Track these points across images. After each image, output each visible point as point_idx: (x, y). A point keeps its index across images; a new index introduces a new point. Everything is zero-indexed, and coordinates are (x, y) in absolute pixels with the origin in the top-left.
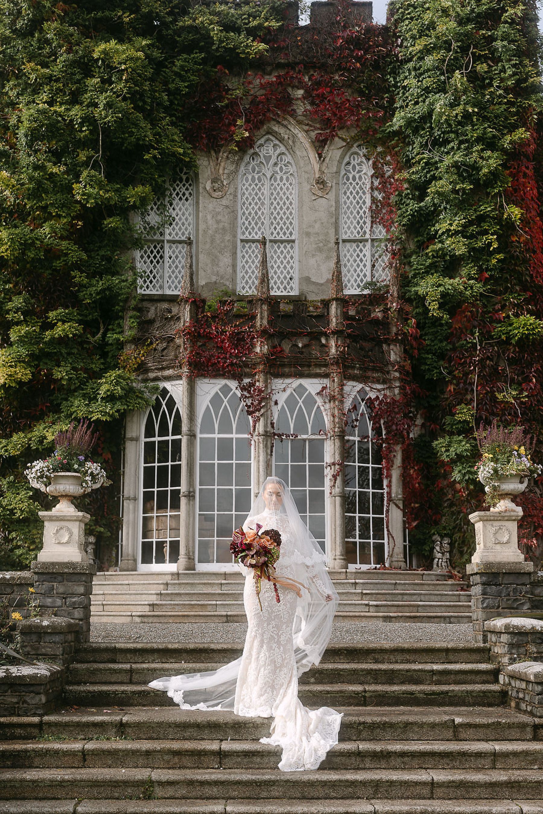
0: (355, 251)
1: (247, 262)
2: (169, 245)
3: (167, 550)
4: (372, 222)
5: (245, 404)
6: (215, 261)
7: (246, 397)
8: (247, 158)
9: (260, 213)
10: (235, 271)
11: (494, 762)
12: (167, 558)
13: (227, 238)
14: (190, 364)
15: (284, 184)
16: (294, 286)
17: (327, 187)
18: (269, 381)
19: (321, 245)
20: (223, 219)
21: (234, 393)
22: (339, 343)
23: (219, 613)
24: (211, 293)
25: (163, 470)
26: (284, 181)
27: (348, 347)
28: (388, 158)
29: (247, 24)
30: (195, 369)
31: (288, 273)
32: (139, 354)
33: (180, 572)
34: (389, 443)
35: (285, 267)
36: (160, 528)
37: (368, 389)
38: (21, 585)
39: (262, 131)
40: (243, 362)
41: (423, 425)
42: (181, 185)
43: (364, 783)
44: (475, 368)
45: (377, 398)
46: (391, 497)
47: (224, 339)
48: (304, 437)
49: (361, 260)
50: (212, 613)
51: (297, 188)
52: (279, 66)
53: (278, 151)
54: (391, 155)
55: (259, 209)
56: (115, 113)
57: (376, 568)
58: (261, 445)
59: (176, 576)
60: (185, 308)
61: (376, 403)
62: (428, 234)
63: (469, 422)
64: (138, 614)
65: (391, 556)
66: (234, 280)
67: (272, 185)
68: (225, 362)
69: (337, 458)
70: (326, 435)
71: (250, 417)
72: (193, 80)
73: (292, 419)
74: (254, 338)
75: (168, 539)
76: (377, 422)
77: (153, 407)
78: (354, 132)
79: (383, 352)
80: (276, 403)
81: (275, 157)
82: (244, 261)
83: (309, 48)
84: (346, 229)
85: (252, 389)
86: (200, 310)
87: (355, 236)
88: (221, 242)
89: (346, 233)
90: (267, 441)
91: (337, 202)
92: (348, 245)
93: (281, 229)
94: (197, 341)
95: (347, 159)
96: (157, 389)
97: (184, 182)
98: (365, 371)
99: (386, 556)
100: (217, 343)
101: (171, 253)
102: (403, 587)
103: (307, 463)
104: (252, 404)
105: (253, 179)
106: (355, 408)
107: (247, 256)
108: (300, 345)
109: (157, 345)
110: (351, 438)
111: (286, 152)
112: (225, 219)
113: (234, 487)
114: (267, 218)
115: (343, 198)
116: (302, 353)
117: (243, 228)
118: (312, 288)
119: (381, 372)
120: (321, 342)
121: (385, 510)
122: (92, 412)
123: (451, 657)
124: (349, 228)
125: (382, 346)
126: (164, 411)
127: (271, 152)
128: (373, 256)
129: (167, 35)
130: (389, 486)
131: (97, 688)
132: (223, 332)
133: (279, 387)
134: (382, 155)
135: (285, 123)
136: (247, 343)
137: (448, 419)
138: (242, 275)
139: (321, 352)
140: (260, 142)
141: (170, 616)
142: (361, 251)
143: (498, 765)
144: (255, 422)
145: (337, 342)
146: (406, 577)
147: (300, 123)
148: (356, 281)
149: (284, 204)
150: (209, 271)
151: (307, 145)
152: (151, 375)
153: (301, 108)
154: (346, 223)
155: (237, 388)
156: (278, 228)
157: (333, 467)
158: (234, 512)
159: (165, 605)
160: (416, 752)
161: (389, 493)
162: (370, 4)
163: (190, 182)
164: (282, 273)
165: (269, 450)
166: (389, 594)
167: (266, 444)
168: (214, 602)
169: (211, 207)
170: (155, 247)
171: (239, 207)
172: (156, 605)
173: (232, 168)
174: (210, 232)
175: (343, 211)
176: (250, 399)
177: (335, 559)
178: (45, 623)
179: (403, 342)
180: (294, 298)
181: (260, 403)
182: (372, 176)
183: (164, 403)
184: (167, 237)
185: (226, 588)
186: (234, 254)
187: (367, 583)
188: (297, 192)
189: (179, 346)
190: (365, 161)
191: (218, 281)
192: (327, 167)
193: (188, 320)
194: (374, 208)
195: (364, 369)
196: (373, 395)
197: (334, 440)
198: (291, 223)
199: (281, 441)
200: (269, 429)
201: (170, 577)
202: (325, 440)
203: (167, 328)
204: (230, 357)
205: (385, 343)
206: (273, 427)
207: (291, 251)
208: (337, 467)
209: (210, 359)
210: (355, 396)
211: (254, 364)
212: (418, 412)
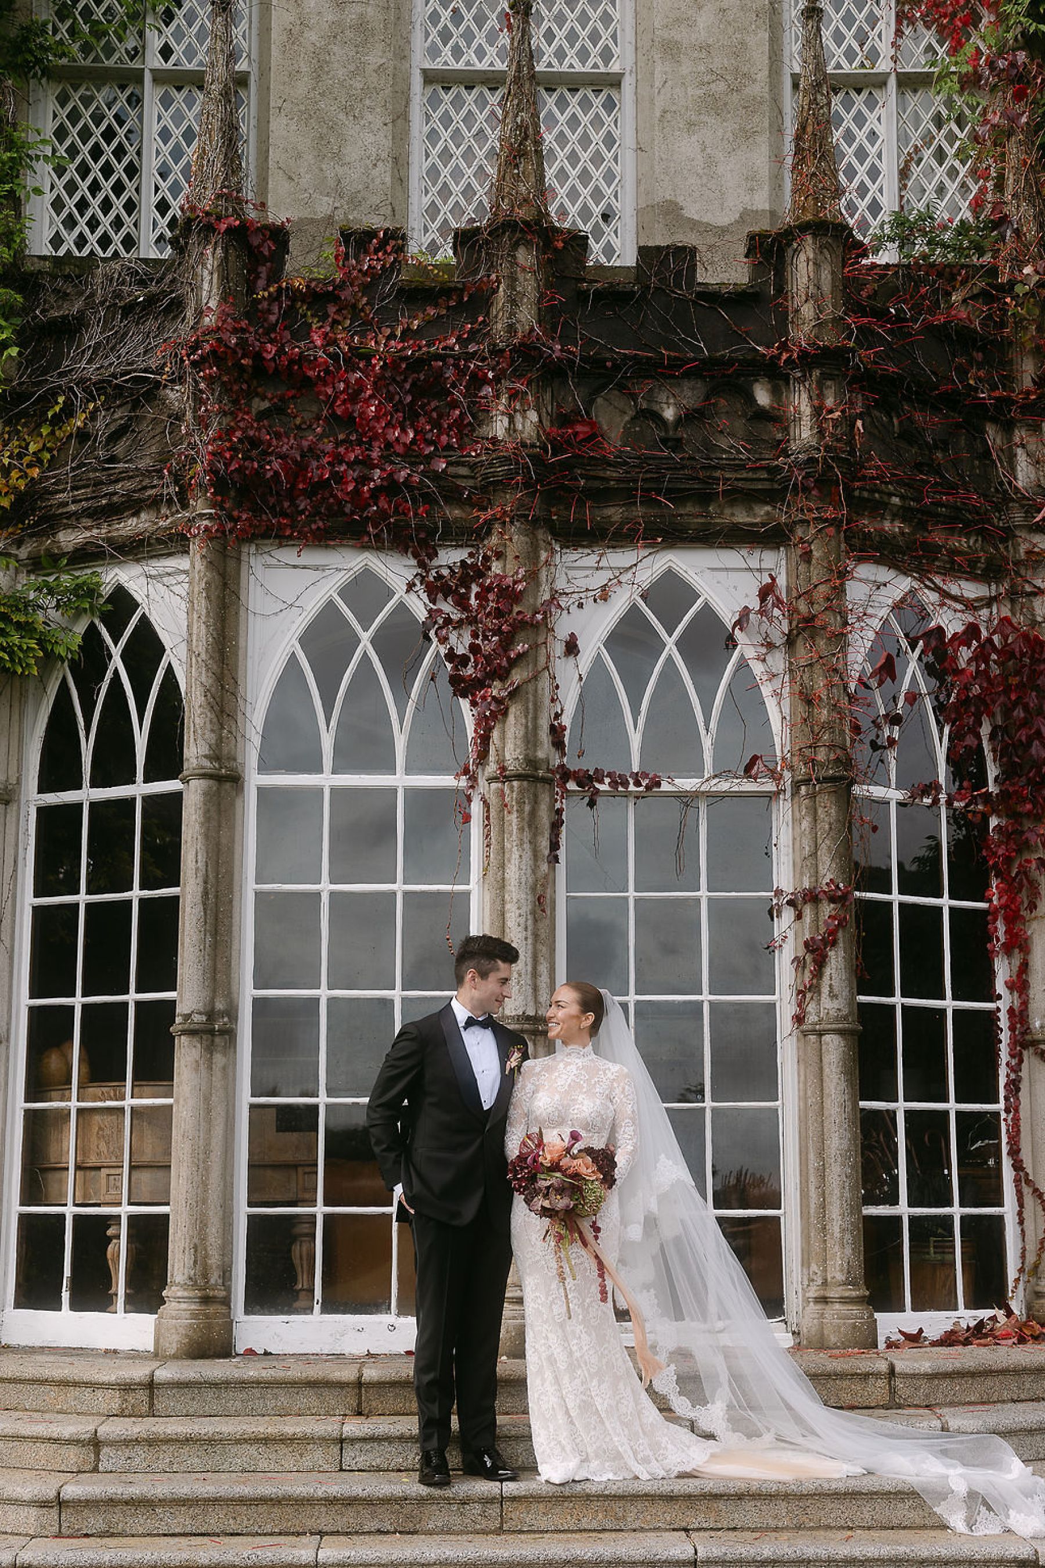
0: (837, 119)
1: (446, 155)
2: (160, 91)
3: (118, 1254)
4: (900, 18)
5: (443, 651)
6: (328, 142)
7: (448, 621)
10: (401, 181)
12: (120, 1286)
13: (374, 59)
14: (220, 484)
16: (616, 242)
18: (544, 555)
19: (721, 86)
21: (402, 607)
22: (830, 402)
24: (312, 256)
25: (108, 923)
27: (865, 416)
30: (239, 505)
31: (597, 195)
32: (20, 456)
33: (166, 1369)
34: (1014, 816)
35: (585, 177)
36: (93, 1160)
37: (933, 597)
40: (436, 477)
45: (972, 630)
46: (1027, 1030)
47: (361, 387)
48: (688, 784)
49: (861, 154)
57: (974, 1325)
58: (513, 818)
59: (142, 1395)
61: (965, 654)
65: (1030, 1271)
66: (397, 214)
68: (365, 479)
69: (828, 872)
70: (775, 776)
71: (464, 703)
73: (636, 713)
74: (486, 381)
75: (125, 1210)
76: (967, 731)
77: (74, 667)
80: (572, 648)
82: (434, 153)
85: (475, 589)
86: (263, 270)
87: (838, 67)
88: (353, 74)
90: (535, 802)
93: (572, 37)
94: (250, 394)
96: (90, 591)
98: (923, 525)
99: (1012, 1273)
100: (330, 401)
101: (167, 121)
103: (703, 893)
104: (474, 648)
106: (888, 670)
107: (445, 134)
108: (669, 414)
109: (93, 415)
110: (878, 792)
113: (396, 994)
116: (677, 445)
117: (434, 32)
119: (982, 533)
120: (751, 399)
121: (1002, 1081)
125: (983, 431)
126: (116, 682)
128: (903, 138)
130: (1019, 986)
132: (359, 356)
133: (583, 583)
136: (455, 404)
138: (426, 200)
139: (752, 440)
142: (860, 120)
144: (486, 726)
145: (821, 396)
150: (306, 180)
152: (69, 539)
155: (411, 586)
156: (560, 34)
157: (808, 911)
161: (1018, 1015)
164: (573, 195)
165: (545, 838)
167: (533, 813)
168: (308, 1552)
170: (110, 100)
174: (312, 36)
176: (468, 631)
177: (823, 1300)
181: (507, 642)
183: (116, 651)
184: (155, 62)
186: (400, 118)
189: (179, 417)
191: (339, 215)
193: (213, 304)
195: (919, 516)
196: (949, 622)
197: (812, 796)
198: (606, 18)
199: (592, 804)
200: (544, 751)
201: (113, 1401)
202: (771, 797)
203: (132, 349)
204: (385, 458)
205: (994, 420)
206: (558, 744)
207: (608, 120)
208: (827, 909)
209: (302, 467)
210: (886, 622)
211: (484, 489)
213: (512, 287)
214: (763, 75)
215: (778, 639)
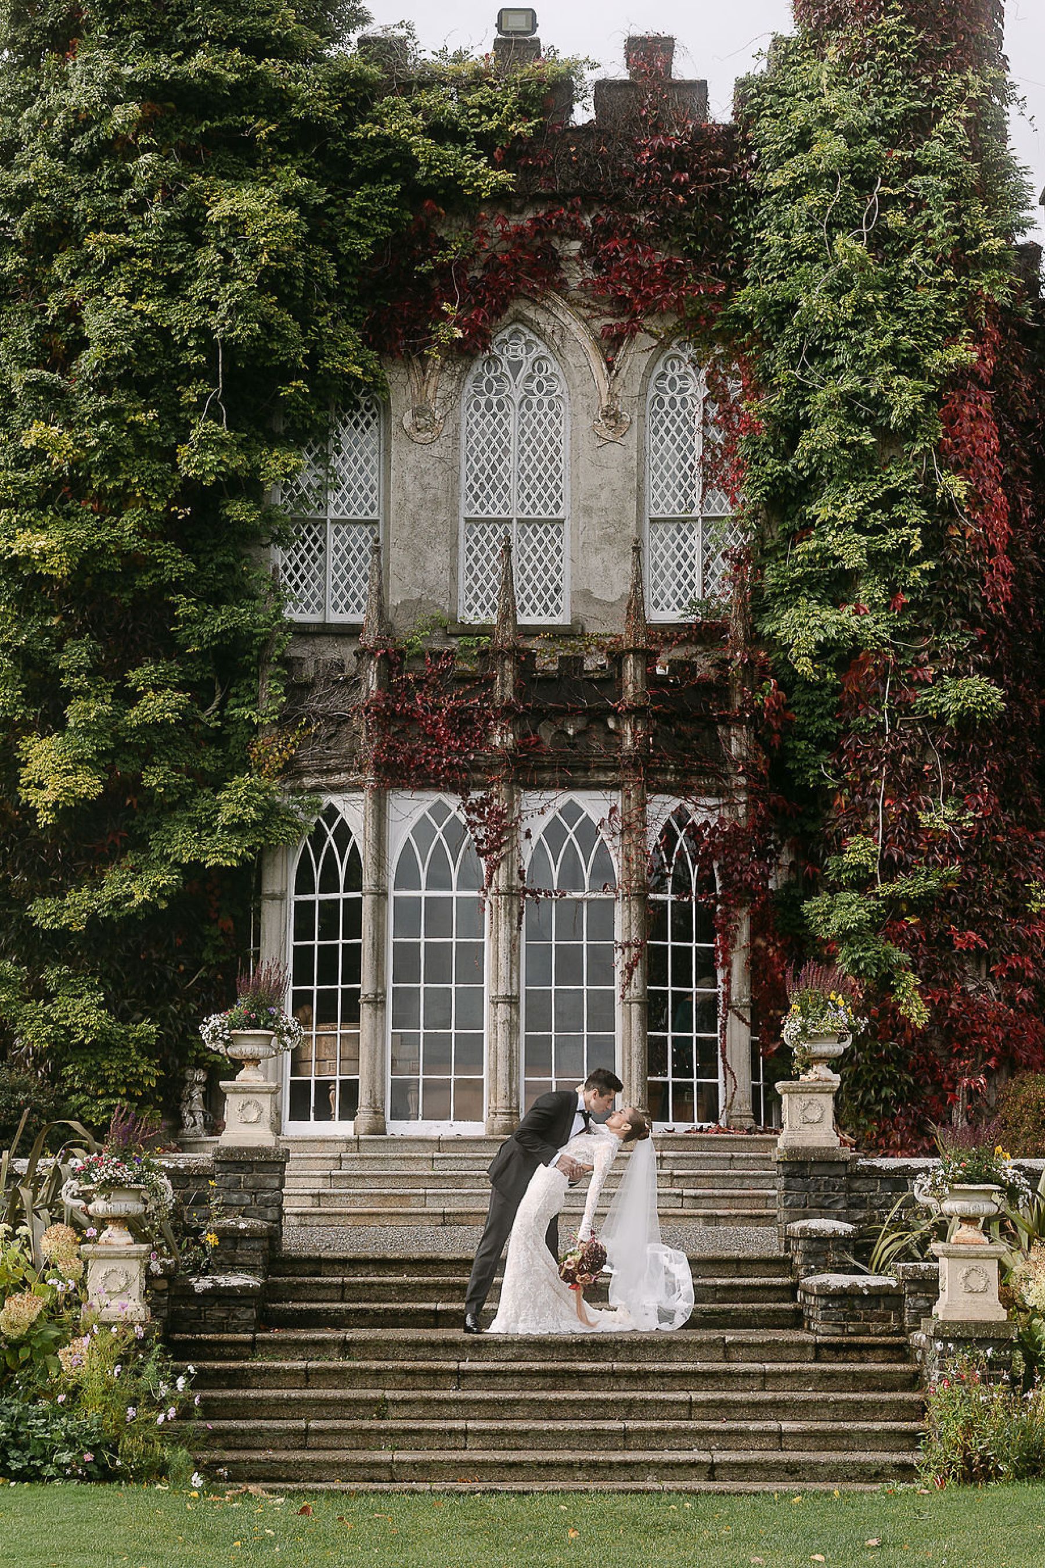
0: (673, 538)
1: (476, 559)
2: (334, 527)
3: (335, 1096)
4: (705, 485)
5: (473, 837)
6: (418, 560)
7: (475, 824)
8: (477, 367)
9: (500, 468)
10: (454, 579)
11: (764, 1383)
12: (336, 1110)
13: (441, 517)
14: (377, 767)
15: (546, 415)
16: (561, 604)
17: (622, 422)
18: (516, 796)
19: (613, 530)
20: (434, 484)
21: (455, 816)
22: (639, 729)
23: (431, 1210)
24: (412, 620)
25: (328, 954)
26: (546, 408)
27: (655, 735)
28: (735, 366)
29: (477, 125)
30: (385, 775)
31: (552, 580)
32: (286, 744)
33: (362, 1137)
34: (727, 905)
35: (546, 570)
36: (323, 1057)
37: (690, 807)
38: (198, 1176)
39: (505, 318)
40: (470, 761)
41: (792, 866)
42: (357, 416)
43: (616, 1403)
44: (881, 768)
45: (707, 824)
46: (730, 1001)
47: (437, 722)
48: (578, 895)
49: (685, 557)
50: (420, 1210)
51: (569, 423)
52: (537, 199)
53: (534, 354)
54: (739, 362)
55: (500, 460)
56: (248, 322)
57: (701, 1130)
58: (502, 911)
59: (355, 1145)
60: (369, 667)
61: (705, 833)
62: (801, 519)
63: (867, 867)
64: (295, 1210)
65: (729, 1107)
66: (452, 597)
67: (523, 415)
68: (439, 763)
69: (635, 935)
70: (616, 892)
71: (482, 860)
72: (382, 233)
73: (556, 864)
74: (490, 719)
75: (338, 1078)
76: (707, 867)
77: (310, 838)
78: (671, 322)
79: (718, 739)
80: (528, 835)
81: (529, 365)
82: (471, 558)
83: (591, 166)
84: (657, 498)
85: (487, 810)
86: (395, 670)
87: (674, 512)
88: (431, 525)
89: (657, 505)
90: (512, 904)
91: (641, 449)
92: (661, 527)
93: (540, 497)
94: (391, 725)
95: (659, 369)
96: (318, 805)
97: (363, 410)
98: (685, 776)
99: (721, 1108)
100: (424, 728)
101: (338, 542)
102: (744, 1164)
103: (585, 942)
104: (486, 837)
105: (489, 405)
107: (476, 549)
108: (571, 732)
109: (319, 728)
110: (660, 897)
111: (550, 356)
112: (437, 482)
113: (453, 986)
114: (514, 477)
115: (652, 441)
116: (574, 746)
117: (471, 496)
118: (594, 610)
119: (714, 776)
120: (607, 725)
121: (719, 1024)
122: (207, 853)
123: (743, 1270)
124: (662, 496)
125: (716, 730)
126: (330, 847)
127: (522, 355)
128: (706, 548)
129: (335, 151)
130: (727, 981)
131: (305, 1306)
132: (436, 709)
133: (533, 806)
134: (726, 359)
135: (547, 304)
136: (478, 729)
137: (832, 862)
138: (467, 583)
139: (607, 744)
140: (500, 337)
141: (349, 1214)
142: (685, 538)
143: (768, 1387)
144: (491, 870)
145: (635, 727)
146: (752, 1145)
147: (573, 303)
148: (675, 594)
149: (545, 451)
150: (408, 580)
151: (588, 346)
152: (309, 782)
153: (575, 277)
154: (656, 486)
155: (459, 808)
156: (534, 496)
157: (627, 951)
158: (453, 1030)
159: (340, 1195)
160: (676, 1372)
161: (727, 995)
162: (703, 84)
163: (374, 410)
164: (540, 579)
165: (516, 918)
166: (718, 1176)
167: (511, 909)
168: (422, 1191)
169: (411, 459)
170: (309, 531)
171: (464, 457)
172: (324, 1195)
173: (451, 387)
174: (411, 506)
175: (652, 464)
176: (483, 828)
178: (242, 1226)
179: (751, 722)
180: (562, 631)
181: (500, 835)
182: (705, 401)
183: (330, 833)
184: (332, 514)
185: (441, 1167)
186: (454, 546)
187: (682, 1158)
188: (568, 430)
189: (358, 734)
190: (691, 371)
191: (424, 598)
192: (624, 386)
193: (374, 688)
194: (708, 457)
195: (683, 773)
196: (698, 819)
197: (629, 902)
198: (557, 487)
199: (536, 904)
200: (516, 882)
201: (343, 1147)
202: (614, 901)
203: (337, 699)
204: (448, 754)
205: (721, 725)
206: (522, 878)
207: (558, 540)
208: (634, 950)
209: (412, 758)
210: (667, 821)
211: (489, 767)
212: (783, 842)
213: (502, 678)
214: (633, 524)
215: (617, 832)
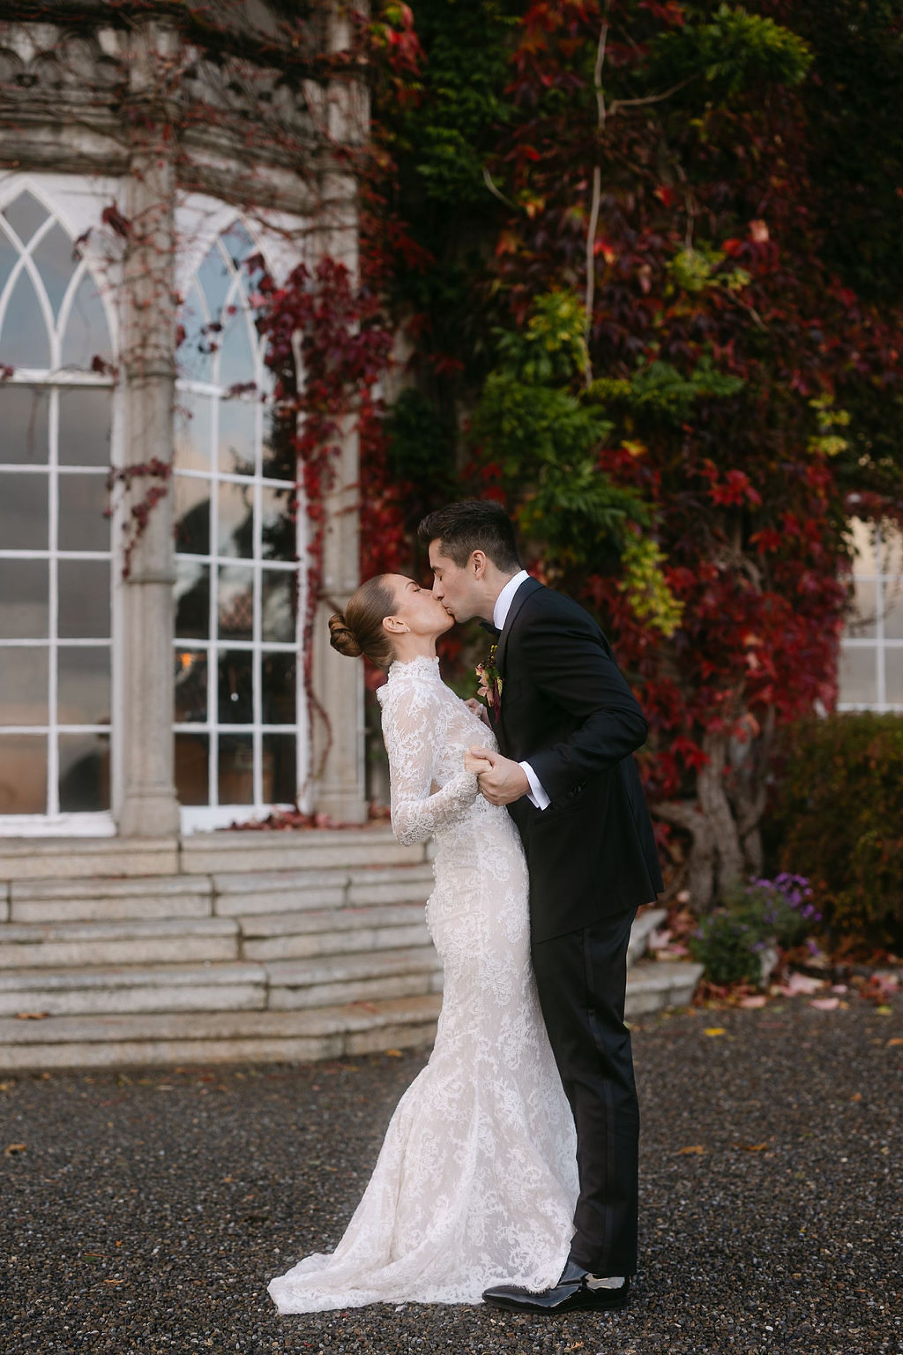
22: (163, 51)
34: (317, 411)
37: (253, 226)
46: (319, 586)
48: (37, 375)
57: (268, 819)
61: (280, 276)
65: (316, 776)
69: (153, 452)
70: (114, 372)
76: (282, 340)
79: (306, 108)
98: (246, 163)
99: (301, 778)
103: (53, 468)
108: (26, 53)
110: (197, 387)
116: (33, 80)
120: (96, 44)
121: (300, 626)
125: (303, 87)
130: (316, 550)
145: (155, 46)
157: (135, 483)
161: (315, 575)
177: (141, 795)
179: (370, 79)
195: (243, 156)
196: (268, 250)
197: (143, 387)
202: (111, 388)
205: (313, 78)
208: (149, 483)
210: (214, 246)
212: (396, 324)
215: (118, 255)
